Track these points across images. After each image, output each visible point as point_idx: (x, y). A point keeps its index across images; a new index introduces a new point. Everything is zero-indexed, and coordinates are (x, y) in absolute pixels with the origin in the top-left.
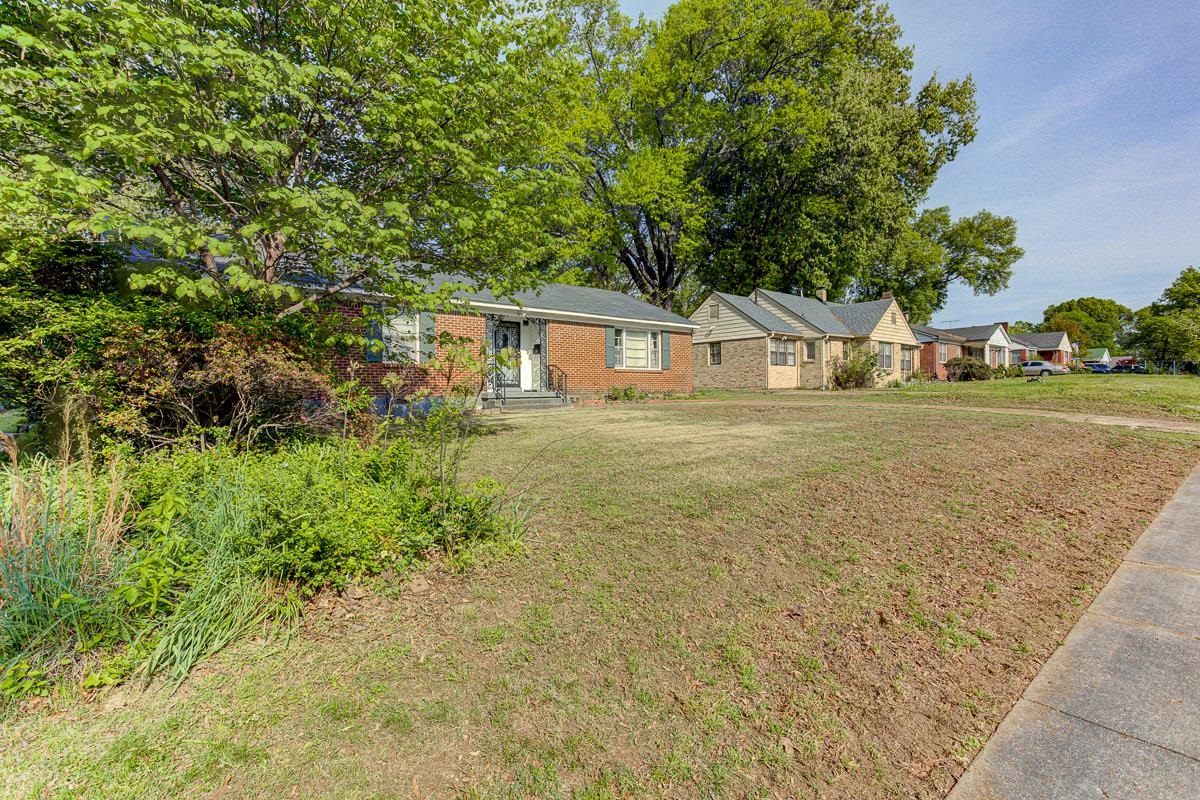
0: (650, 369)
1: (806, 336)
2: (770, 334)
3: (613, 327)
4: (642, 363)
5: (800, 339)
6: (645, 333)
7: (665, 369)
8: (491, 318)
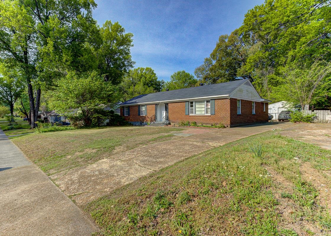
0: (205, 115)
3: (189, 101)
4: (203, 112)
6: (204, 101)
7: (212, 115)
8: (157, 105)
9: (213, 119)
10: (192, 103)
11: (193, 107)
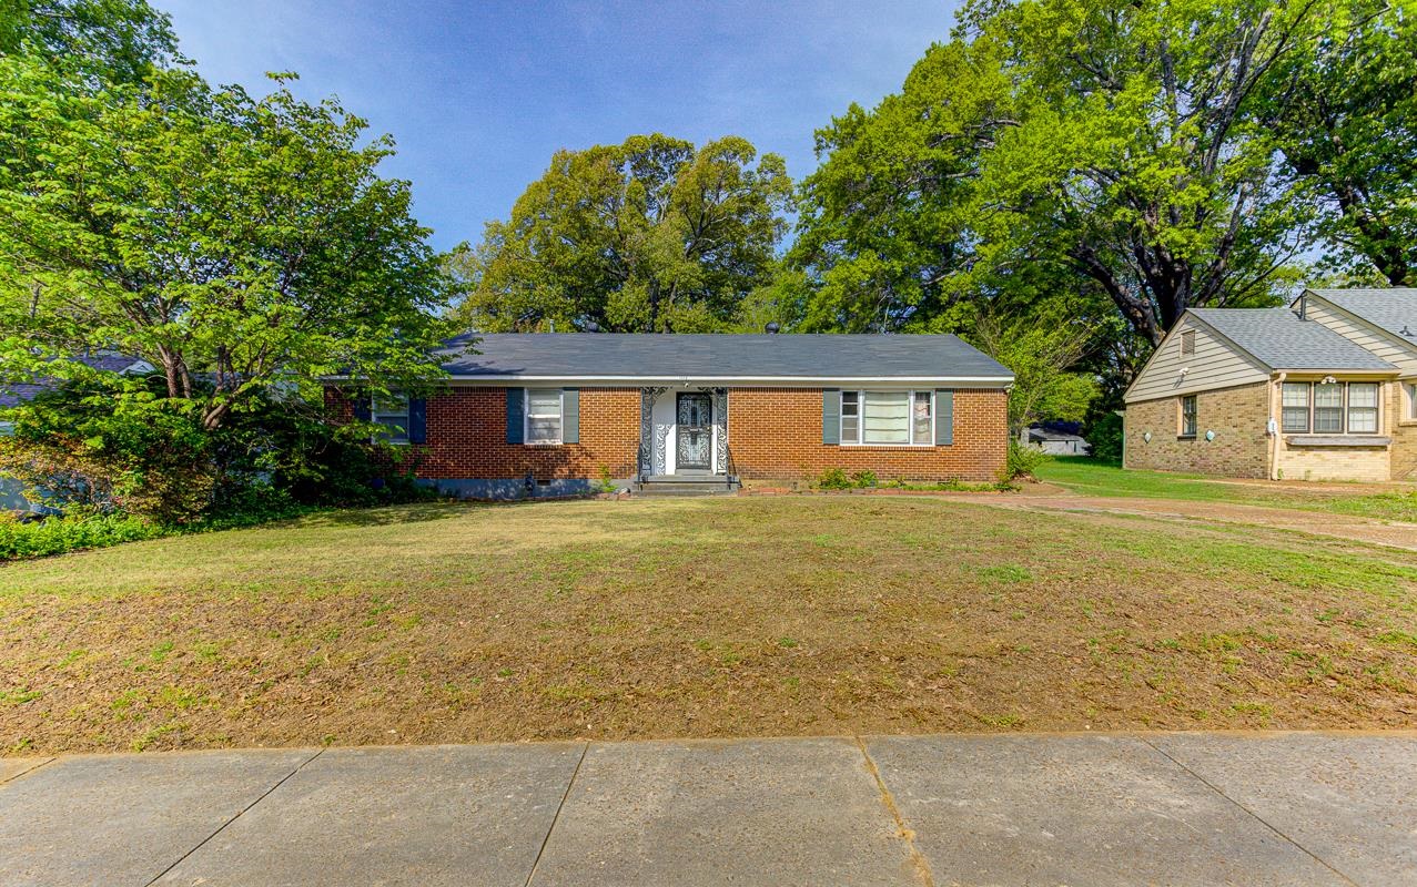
0: (911, 445)
1: (1404, 373)
2: (1278, 376)
3: (837, 390)
4: (902, 436)
5: (1392, 378)
6: (906, 394)
7: (942, 446)
8: (650, 391)
9: (946, 462)
10: (850, 396)
11: (855, 413)
